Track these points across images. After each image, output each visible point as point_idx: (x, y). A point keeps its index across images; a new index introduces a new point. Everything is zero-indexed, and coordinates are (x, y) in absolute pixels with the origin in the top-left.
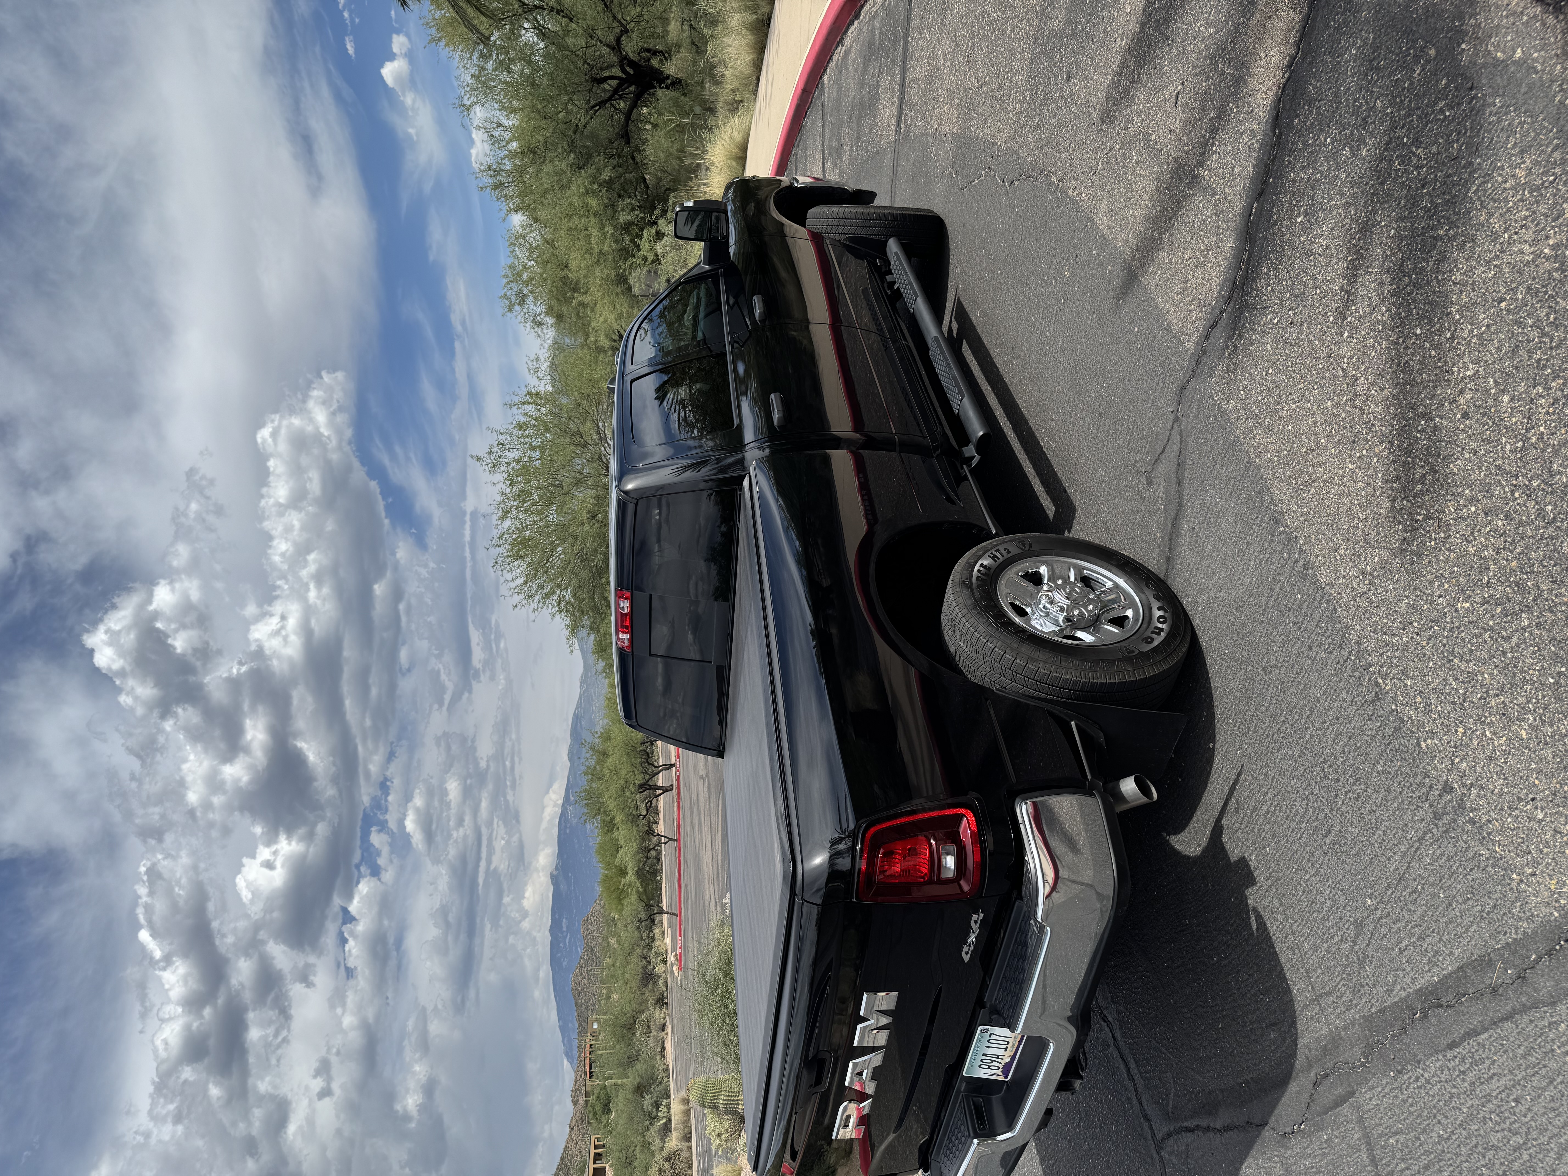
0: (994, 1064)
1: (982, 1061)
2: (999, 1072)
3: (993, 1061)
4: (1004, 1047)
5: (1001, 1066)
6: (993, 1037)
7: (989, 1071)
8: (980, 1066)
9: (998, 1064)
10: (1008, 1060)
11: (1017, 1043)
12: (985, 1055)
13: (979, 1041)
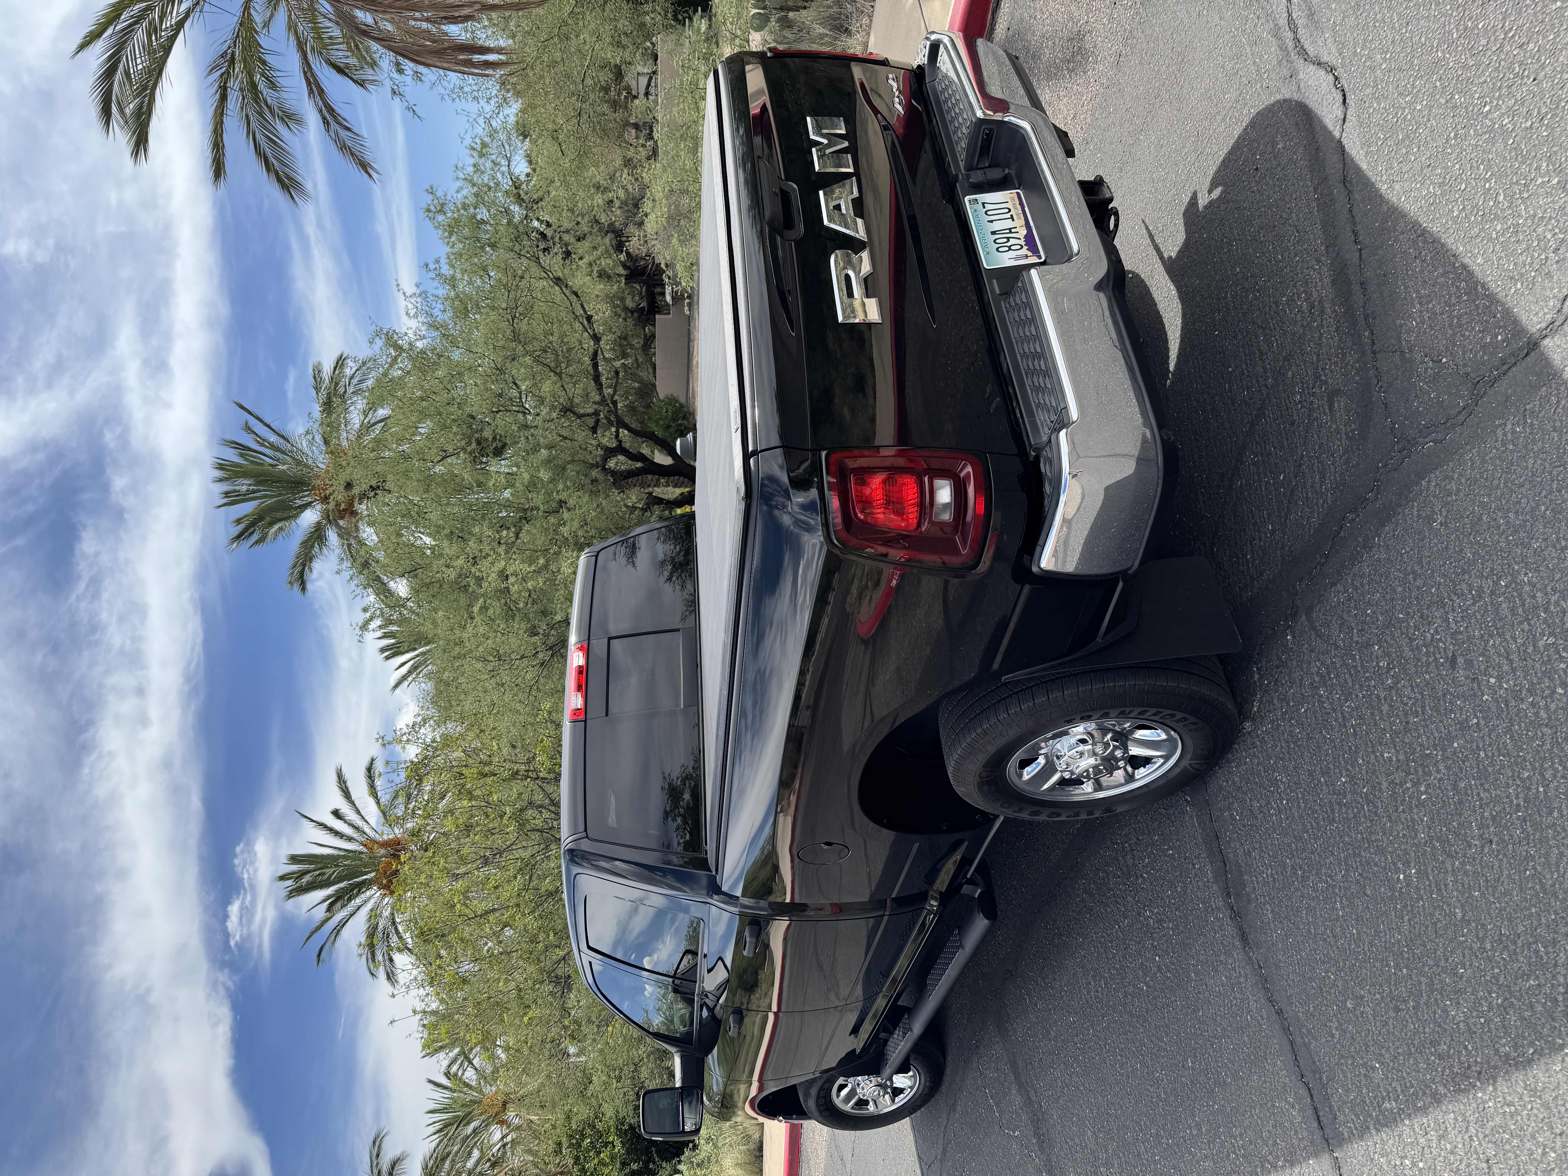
0: (1012, 241)
1: (995, 241)
2: (1024, 251)
3: (1008, 239)
4: (1008, 216)
5: (1022, 242)
6: (988, 207)
7: (1012, 254)
8: (997, 249)
9: (1017, 242)
10: (1023, 232)
11: (1019, 207)
12: (993, 233)
13: (976, 217)
